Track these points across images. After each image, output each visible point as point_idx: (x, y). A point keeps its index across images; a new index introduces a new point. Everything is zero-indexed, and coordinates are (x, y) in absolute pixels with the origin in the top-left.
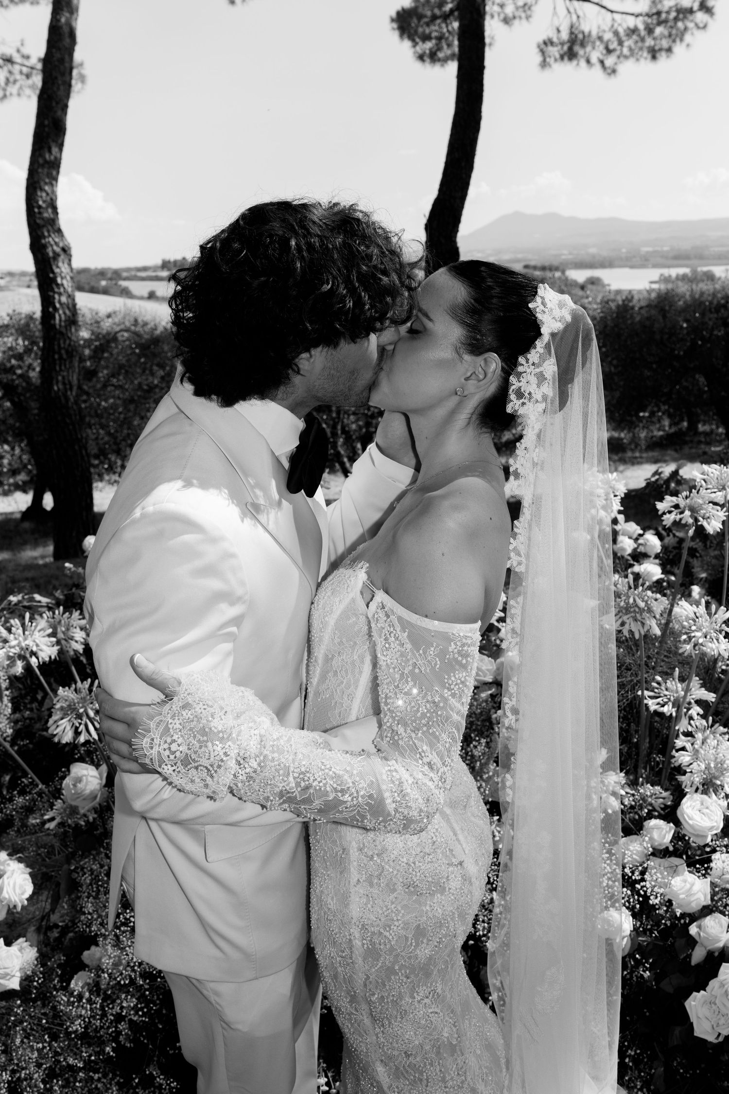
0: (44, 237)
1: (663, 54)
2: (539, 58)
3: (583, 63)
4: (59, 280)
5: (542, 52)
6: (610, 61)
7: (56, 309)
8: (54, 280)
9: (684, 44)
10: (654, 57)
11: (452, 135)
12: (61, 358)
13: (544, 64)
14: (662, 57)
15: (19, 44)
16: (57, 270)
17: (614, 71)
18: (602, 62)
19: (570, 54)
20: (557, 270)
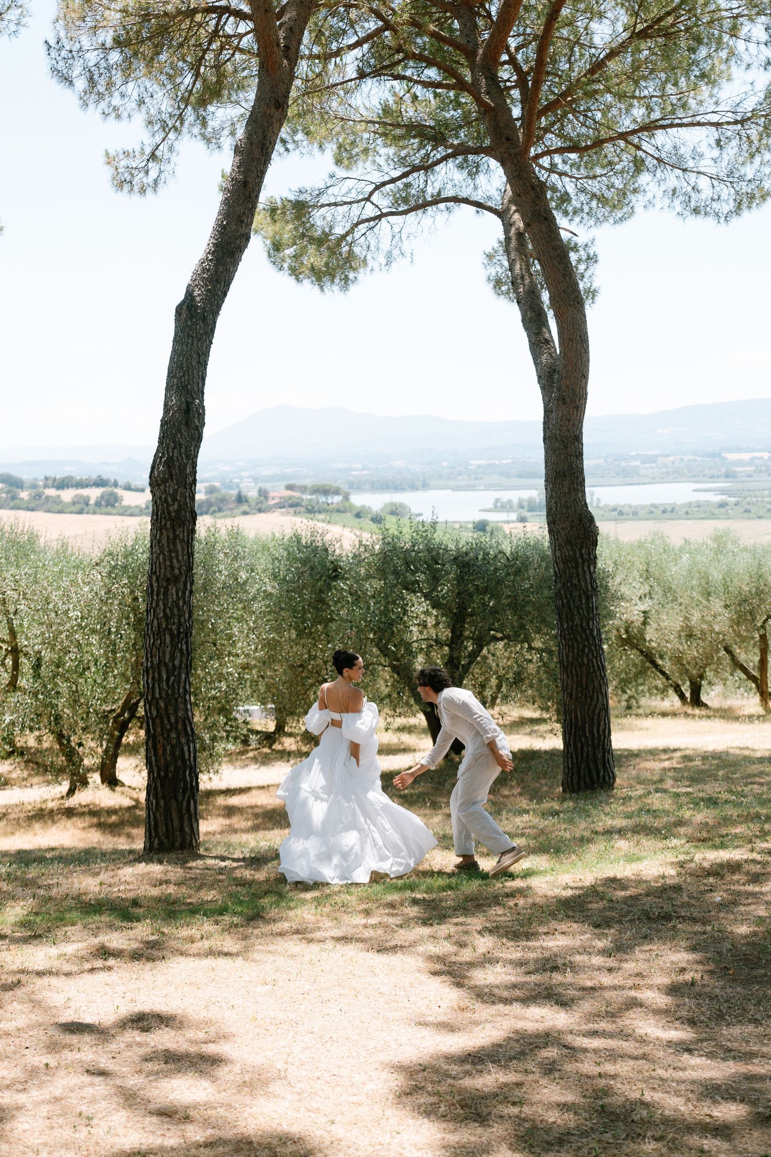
20: (337, 492)
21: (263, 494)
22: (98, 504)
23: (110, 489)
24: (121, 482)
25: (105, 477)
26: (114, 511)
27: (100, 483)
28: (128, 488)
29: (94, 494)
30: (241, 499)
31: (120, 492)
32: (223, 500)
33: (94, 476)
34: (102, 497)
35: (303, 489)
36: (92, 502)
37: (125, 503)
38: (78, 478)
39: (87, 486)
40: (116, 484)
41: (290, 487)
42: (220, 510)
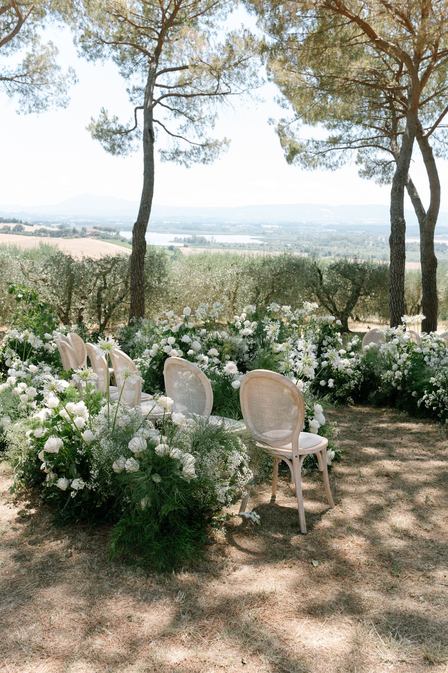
9: (218, 158)
10: (204, 163)
17: (190, 166)
18: (185, 162)
19: (173, 159)
20: (114, 231)
21: (84, 230)
22: (14, 230)
23: (19, 224)
24: (23, 222)
25: (16, 219)
26: (21, 233)
27: (14, 221)
28: (26, 224)
29: (12, 226)
30: (74, 231)
31: (24, 226)
32: (67, 231)
33: (12, 218)
34: (16, 227)
35: (100, 229)
36: (11, 229)
37: (25, 230)
38: (5, 219)
39: (9, 222)
40: (21, 222)
41: (95, 228)
42: (66, 235)
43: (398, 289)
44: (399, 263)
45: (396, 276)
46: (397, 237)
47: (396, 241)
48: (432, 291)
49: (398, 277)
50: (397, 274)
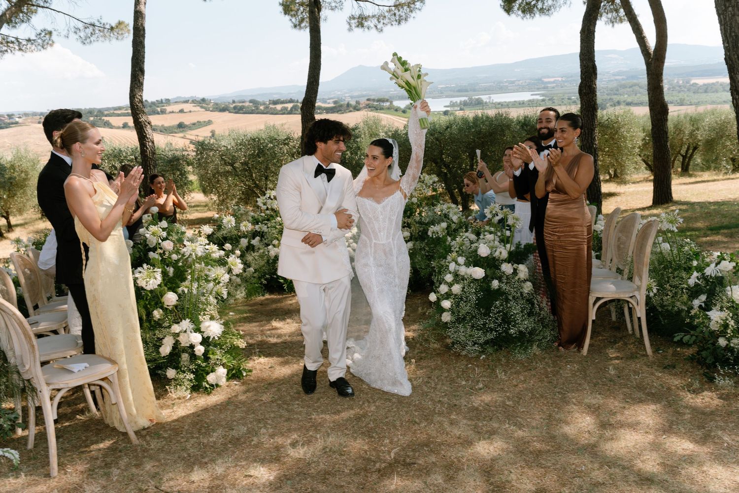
0: (140, 118)
1: (404, 21)
2: (348, 26)
3: (366, 30)
4: (148, 136)
5: (349, 24)
6: (379, 26)
7: (147, 148)
8: (146, 136)
9: (412, 18)
10: (399, 23)
11: (309, 72)
12: (151, 169)
13: (350, 29)
14: (403, 22)
15: (99, 18)
16: (146, 132)
17: (382, 30)
18: (376, 26)
19: (361, 25)
21: (358, 103)
22: (292, 108)
23: (296, 104)
27: (291, 101)
29: (290, 106)
30: (348, 105)
32: (341, 106)
33: (289, 99)
36: (289, 109)
39: (286, 103)
42: (340, 110)
43: (589, 145)
44: (590, 116)
45: (587, 131)
46: (586, 85)
47: (584, 91)
48: (663, 143)
49: (589, 132)
50: (588, 129)
